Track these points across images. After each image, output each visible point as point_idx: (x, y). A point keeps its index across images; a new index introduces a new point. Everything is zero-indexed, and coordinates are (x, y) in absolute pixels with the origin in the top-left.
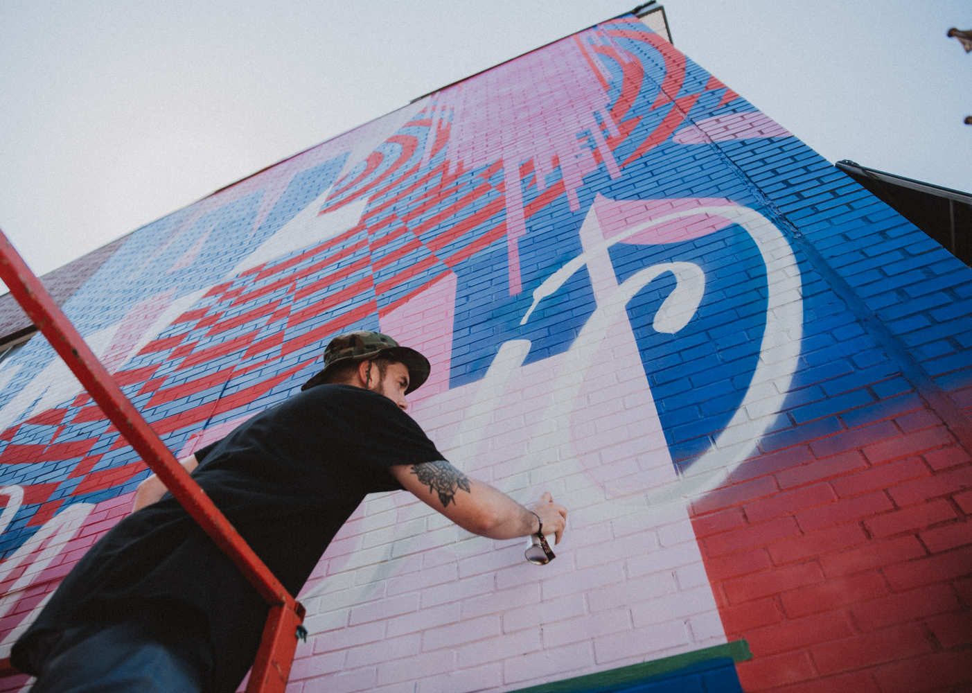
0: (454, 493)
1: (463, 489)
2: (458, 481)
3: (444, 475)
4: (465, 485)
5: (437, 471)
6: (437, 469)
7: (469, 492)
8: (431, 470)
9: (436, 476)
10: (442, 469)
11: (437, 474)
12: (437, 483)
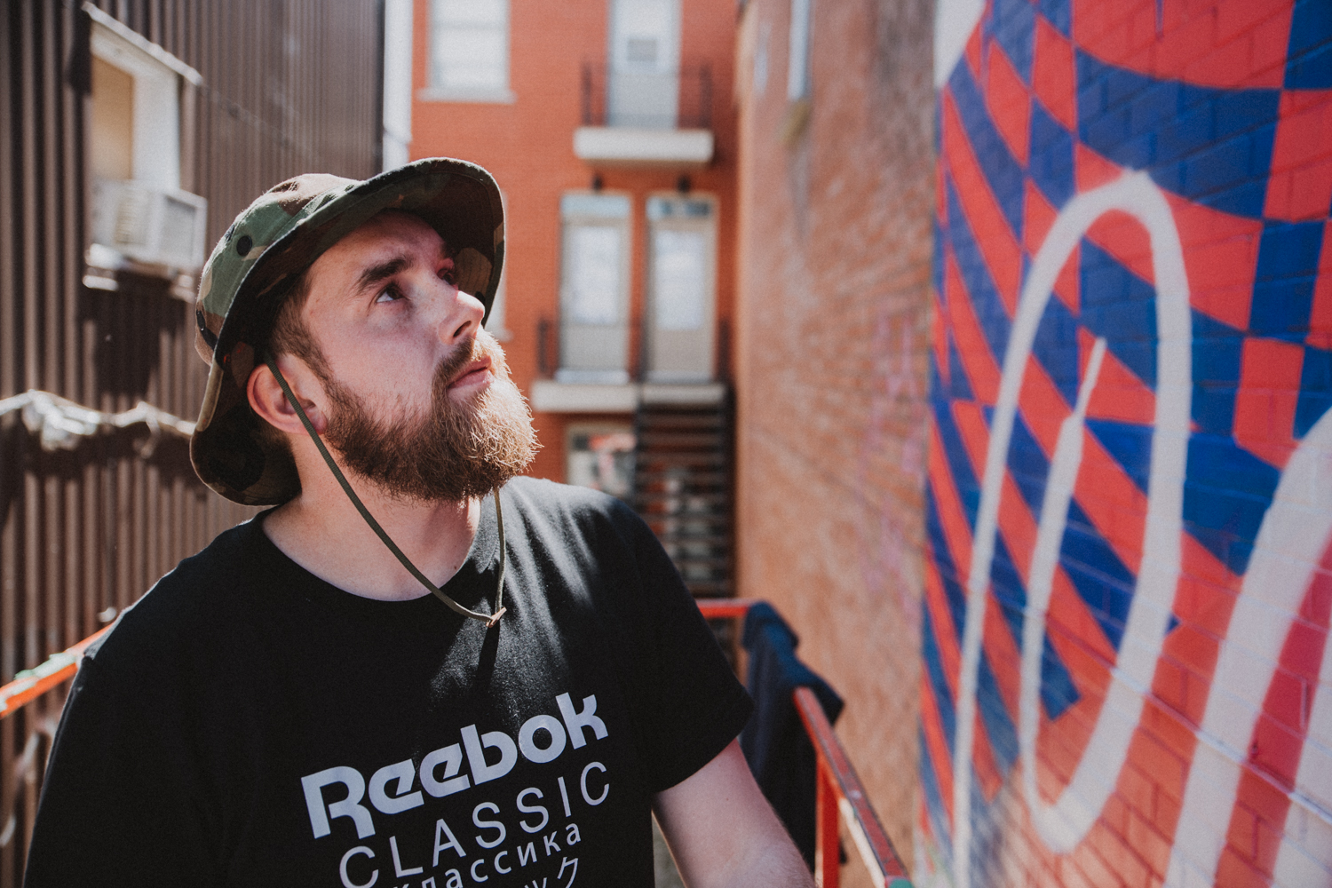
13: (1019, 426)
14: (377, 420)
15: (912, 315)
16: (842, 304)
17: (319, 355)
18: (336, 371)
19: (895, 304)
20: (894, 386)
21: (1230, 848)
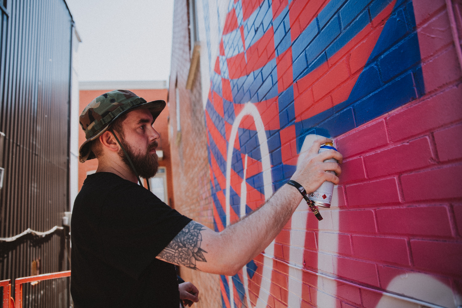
0: (195, 265)
1: (200, 261)
2: (193, 255)
3: (181, 254)
4: (200, 257)
5: (175, 253)
6: (174, 251)
7: (206, 261)
8: (170, 253)
9: (176, 257)
10: (177, 249)
11: (176, 255)
12: (180, 261)
13: (231, 191)
14: (134, 152)
15: (205, 174)
16: (192, 180)
17: (123, 134)
18: (126, 138)
19: (202, 173)
20: (204, 196)
21: (303, 301)
